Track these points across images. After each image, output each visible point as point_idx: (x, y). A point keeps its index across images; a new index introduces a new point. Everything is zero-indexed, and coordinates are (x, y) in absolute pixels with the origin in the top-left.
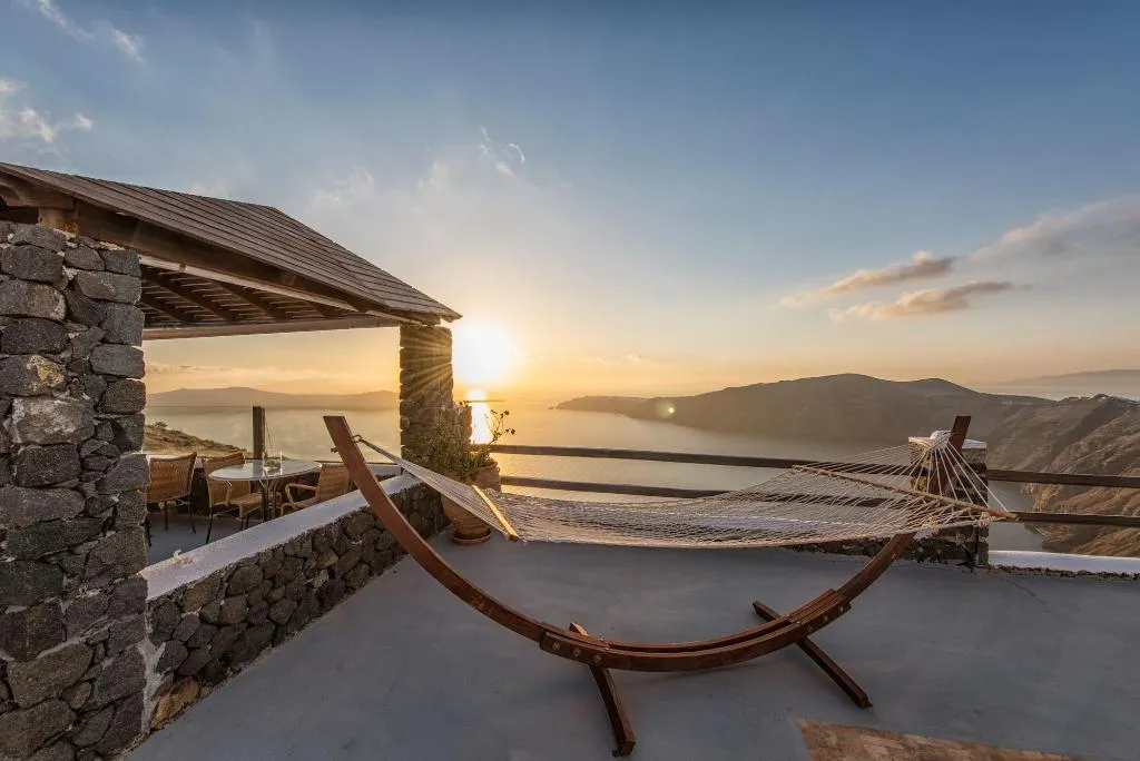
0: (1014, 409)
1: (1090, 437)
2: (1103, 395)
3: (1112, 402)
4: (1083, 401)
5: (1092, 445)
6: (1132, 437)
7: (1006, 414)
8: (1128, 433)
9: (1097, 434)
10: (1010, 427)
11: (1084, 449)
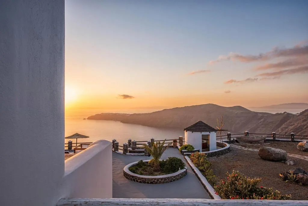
0: (262, 117)
1: (282, 127)
2: (286, 112)
3: (288, 114)
4: (281, 114)
5: (282, 130)
6: (293, 126)
7: (260, 119)
8: (291, 125)
9: (283, 126)
10: (260, 124)
11: (280, 131)
